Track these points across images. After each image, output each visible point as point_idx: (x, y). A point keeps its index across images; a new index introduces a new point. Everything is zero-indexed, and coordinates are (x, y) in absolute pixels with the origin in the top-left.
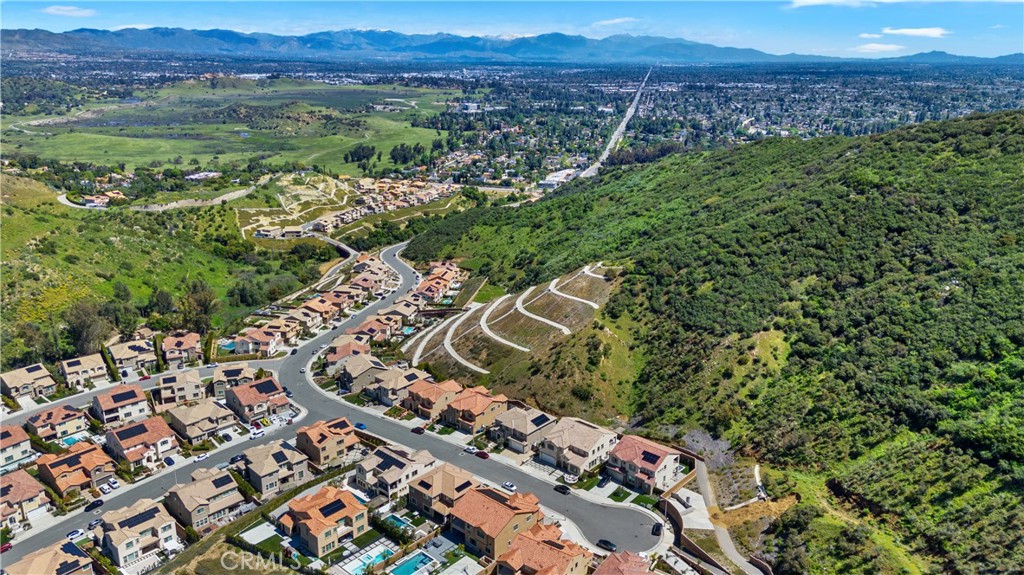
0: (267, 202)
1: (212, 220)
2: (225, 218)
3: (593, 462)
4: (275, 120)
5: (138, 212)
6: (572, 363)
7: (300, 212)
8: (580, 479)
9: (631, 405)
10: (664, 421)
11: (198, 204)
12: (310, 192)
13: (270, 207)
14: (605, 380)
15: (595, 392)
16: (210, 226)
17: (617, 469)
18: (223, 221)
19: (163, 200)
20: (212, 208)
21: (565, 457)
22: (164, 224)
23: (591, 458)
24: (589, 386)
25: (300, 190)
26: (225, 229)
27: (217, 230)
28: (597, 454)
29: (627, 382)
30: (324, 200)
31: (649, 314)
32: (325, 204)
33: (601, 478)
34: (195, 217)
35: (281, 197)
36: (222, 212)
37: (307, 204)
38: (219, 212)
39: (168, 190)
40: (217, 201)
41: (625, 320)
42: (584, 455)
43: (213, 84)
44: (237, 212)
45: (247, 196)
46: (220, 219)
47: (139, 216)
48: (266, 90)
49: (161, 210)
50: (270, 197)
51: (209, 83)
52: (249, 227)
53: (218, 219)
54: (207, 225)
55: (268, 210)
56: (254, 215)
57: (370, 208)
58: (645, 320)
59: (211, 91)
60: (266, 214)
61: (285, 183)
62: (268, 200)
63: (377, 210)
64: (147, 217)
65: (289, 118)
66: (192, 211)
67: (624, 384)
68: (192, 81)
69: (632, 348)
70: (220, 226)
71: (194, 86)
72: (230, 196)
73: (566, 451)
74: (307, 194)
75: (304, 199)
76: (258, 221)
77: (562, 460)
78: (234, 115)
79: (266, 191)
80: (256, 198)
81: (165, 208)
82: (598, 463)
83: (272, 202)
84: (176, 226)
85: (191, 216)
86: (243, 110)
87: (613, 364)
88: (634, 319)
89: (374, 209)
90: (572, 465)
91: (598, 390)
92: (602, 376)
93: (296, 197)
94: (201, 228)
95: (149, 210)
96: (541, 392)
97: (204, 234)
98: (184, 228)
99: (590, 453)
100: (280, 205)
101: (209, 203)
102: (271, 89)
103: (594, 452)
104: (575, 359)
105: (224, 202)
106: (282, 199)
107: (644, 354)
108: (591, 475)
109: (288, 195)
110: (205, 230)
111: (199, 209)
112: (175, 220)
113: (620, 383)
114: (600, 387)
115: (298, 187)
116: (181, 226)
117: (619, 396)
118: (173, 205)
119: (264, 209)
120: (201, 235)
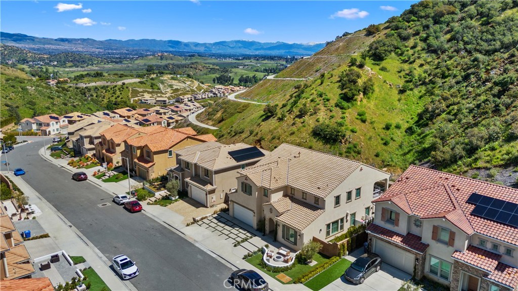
0: (151, 86)
1: (114, 93)
2: (122, 92)
3: (336, 225)
4: (185, 68)
5: (71, 87)
6: (317, 100)
7: (171, 93)
8: (302, 260)
9: (405, 154)
10: (480, 164)
11: (109, 84)
12: (180, 84)
13: (152, 89)
14: (364, 121)
15: (348, 133)
16: (112, 96)
17: (397, 240)
18: (121, 94)
19: (87, 81)
20: (116, 86)
21: (272, 209)
22: (85, 94)
23: (330, 213)
24: (341, 125)
25: (174, 82)
26: (121, 98)
27: (116, 99)
28: (345, 209)
29: (398, 127)
30: (188, 89)
31: (424, 55)
32: (188, 91)
33: (352, 259)
34: (104, 91)
35: (161, 85)
36: (121, 89)
37: (177, 90)
38: (119, 89)
39: (92, 76)
40: (120, 83)
41: (392, 62)
42: (315, 204)
43: (161, 58)
44: (131, 89)
45: (139, 82)
46: (119, 93)
47: (71, 89)
48: (187, 61)
49: (84, 86)
50: (154, 85)
51: (159, 58)
52: (136, 99)
53: (118, 93)
54: (110, 96)
55: (151, 90)
56: (141, 92)
57: (214, 94)
58: (419, 62)
59: (160, 61)
60: (149, 92)
61: (166, 78)
62: (152, 86)
63: (219, 95)
64: (76, 90)
65: (191, 67)
66: (103, 87)
67: (393, 130)
68: (151, 57)
69: (402, 91)
70: (118, 97)
71: (152, 59)
72: (127, 81)
73: (276, 199)
74: (177, 85)
75: (175, 87)
76: (143, 95)
77: (268, 215)
78: (166, 68)
79: (153, 81)
80: (145, 84)
81: (88, 85)
82: (347, 226)
83: (154, 87)
84: (92, 95)
85: (102, 90)
86: (171, 66)
87: (376, 105)
88: (405, 61)
89: (217, 94)
90: (286, 228)
91: (353, 131)
92: (360, 115)
93: (171, 86)
94: (107, 97)
95: (78, 86)
96: (269, 137)
97: (108, 100)
98: (96, 97)
99: (330, 202)
100: (159, 89)
101: (115, 84)
102: (190, 61)
103: (338, 199)
104: (321, 96)
105: (124, 84)
106: (161, 86)
107: (420, 98)
108: (327, 252)
109: (166, 84)
110: (109, 98)
111: (107, 87)
112: (92, 92)
113: (387, 128)
114: (357, 128)
115: (173, 81)
116: (95, 96)
117: (385, 144)
118: (93, 84)
119: (148, 90)
120: (106, 101)
